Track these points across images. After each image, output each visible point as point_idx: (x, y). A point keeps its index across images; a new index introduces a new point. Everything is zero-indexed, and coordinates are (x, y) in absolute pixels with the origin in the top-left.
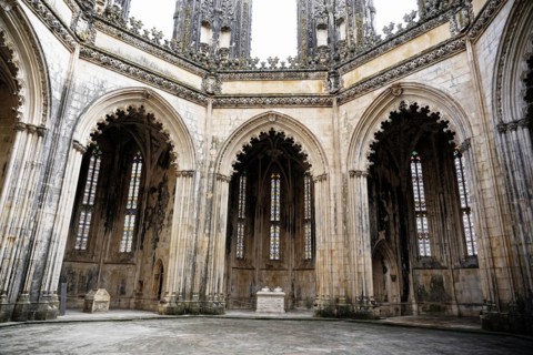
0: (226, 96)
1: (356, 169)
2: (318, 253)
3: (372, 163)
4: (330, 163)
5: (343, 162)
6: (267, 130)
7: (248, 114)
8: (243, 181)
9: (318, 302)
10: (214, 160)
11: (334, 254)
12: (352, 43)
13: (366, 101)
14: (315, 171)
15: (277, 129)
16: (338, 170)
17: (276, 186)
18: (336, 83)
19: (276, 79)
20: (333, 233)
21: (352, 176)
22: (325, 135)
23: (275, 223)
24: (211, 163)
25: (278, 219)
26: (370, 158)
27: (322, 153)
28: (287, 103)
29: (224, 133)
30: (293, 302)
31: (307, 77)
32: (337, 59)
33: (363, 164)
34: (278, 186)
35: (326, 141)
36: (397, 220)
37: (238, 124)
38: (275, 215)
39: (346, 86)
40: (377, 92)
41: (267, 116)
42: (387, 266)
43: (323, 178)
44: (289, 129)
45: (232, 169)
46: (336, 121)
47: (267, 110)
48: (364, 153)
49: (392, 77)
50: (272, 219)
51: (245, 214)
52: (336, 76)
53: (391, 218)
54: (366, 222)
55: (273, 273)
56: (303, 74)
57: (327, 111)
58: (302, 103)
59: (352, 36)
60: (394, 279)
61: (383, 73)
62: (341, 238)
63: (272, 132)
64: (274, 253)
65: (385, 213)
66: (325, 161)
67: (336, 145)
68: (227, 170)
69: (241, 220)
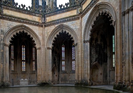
1: (49, 47)
2: (38, 70)
3: (53, 46)
4: (42, 44)
5: (45, 45)
6: (22, 31)
7: (15, 24)
8: (12, 47)
9: (38, 82)
10: (3, 38)
11: (42, 70)
12: (50, 8)
13: (53, 28)
14: (37, 46)
15: (25, 31)
16: (44, 47)
17: (23, 49)
18: (44, 20)
19: (25, 13)
20: (42, 64)
21: (48, 49)
22: (41, 36)
23: (24, 61)
24: (1, 39)
25: (24, 60)
26: (53, 44)
27: (39, 41)
28: (29, 23)
29: (6, 29)
30: (30, 82)
31: (35, 15)
32: (45, 12)
33: (51, 46)
34: (24, 49)
35: (40, 38)
36: (58, 61)
37: (11, 27)
38: (24, 58)
39: (47, 21)
40: (56, 26)
41: (21, 26)
42: (55, 73)
43: (40, 49)
44: (29, 32)
45: (10, 42)
46: (44, 32)
47: (21, 24)
48: (51, 43)
49: (61, 22)
50: (23, 59)
51: (14, 57)
52: (45, 18)
53: (57, 61)
54: (51, 62)
55: (24, 75)
56: (34, 14)
57: (41, 28)
58: (36, 24)
59: (50, 5)
60: (56, 76)
61: (58, 20)
62: (44, 66)
63: (23, 32)
64: (24, 69)
65: (55, 60)
66: (40, 44)
67: (43, 39)
68: (8, 43)
69: (12, 59)
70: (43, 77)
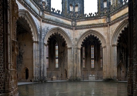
0: (78, 26)
1: (114, 44)
2: (103, 66)
3: (118, 42)
4: (107, 43)
5: (110, 42)
6: (90, 35)
7: (84, 31)
8: (84, 48)
9: (103, 78)
10: (76, 44)
11: (107, 66)
12: (114, 6)
13: (117, 24)
14: (103, 45)
15: (92, 34)
16: (109, 45)
17: (92, 49)
18: (109, 19)
19: (92, 20)
20: (107, 61)
21: (113, 46)
22: (106, 35)
23: (93, 59)
24: (76, 45)
26: (118, 41)
27: (105, 40)
28: (95, 27)
29: (78, 36)
30: (98, 78)
31: (100, 18)
32: (110, 11)
33: (116, 43)
34: (93, 49)
35: (105, 37)
36: (125, 57)
37: (82, 34)
38: (93, 57)
39: (112, 20)
40: (121, 22)
41: (89, 31)
42: (122, 69)
43: (105, 47)
44: (96, 34)
45: (81, 46)
46: (109, 31)
47: (89, 29)
48: (116, 39)
49: (125, 17)
50: (92, 58)
51: (85, 57)
52: (109, 17)
54: (116, 58)
55: (92, 71)
56: (99, 18)
57: (106, 28)
59: (114, 4)
60: (123, 72)
61: (122, 16)
62: (109, 62)
63: (91, 35)
64: (93, 66)
65: (122, 55)
66: (105, 42)
67: (108, 38)
68: (80, 47)
69: (84, 59)
70: (108, 73)
